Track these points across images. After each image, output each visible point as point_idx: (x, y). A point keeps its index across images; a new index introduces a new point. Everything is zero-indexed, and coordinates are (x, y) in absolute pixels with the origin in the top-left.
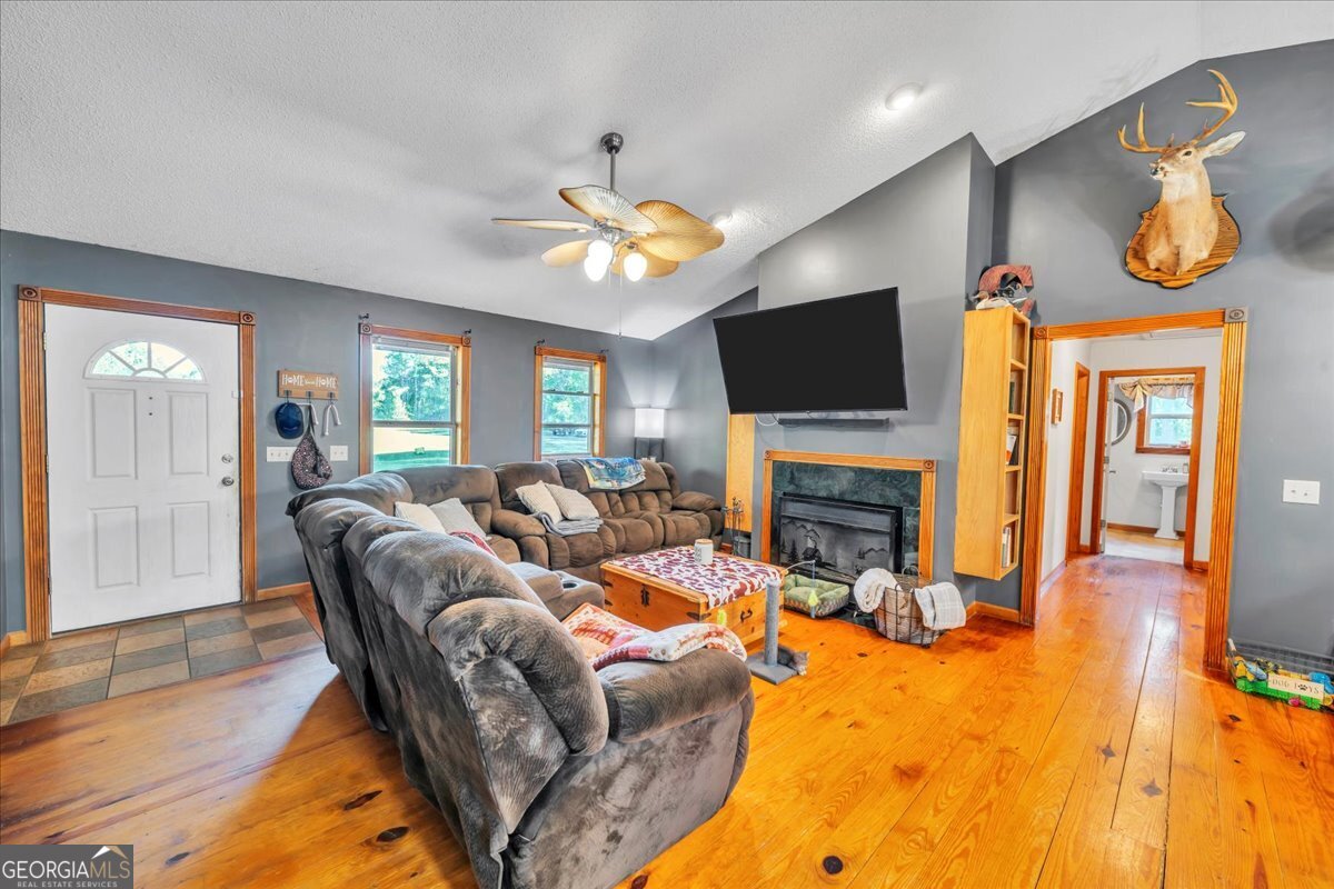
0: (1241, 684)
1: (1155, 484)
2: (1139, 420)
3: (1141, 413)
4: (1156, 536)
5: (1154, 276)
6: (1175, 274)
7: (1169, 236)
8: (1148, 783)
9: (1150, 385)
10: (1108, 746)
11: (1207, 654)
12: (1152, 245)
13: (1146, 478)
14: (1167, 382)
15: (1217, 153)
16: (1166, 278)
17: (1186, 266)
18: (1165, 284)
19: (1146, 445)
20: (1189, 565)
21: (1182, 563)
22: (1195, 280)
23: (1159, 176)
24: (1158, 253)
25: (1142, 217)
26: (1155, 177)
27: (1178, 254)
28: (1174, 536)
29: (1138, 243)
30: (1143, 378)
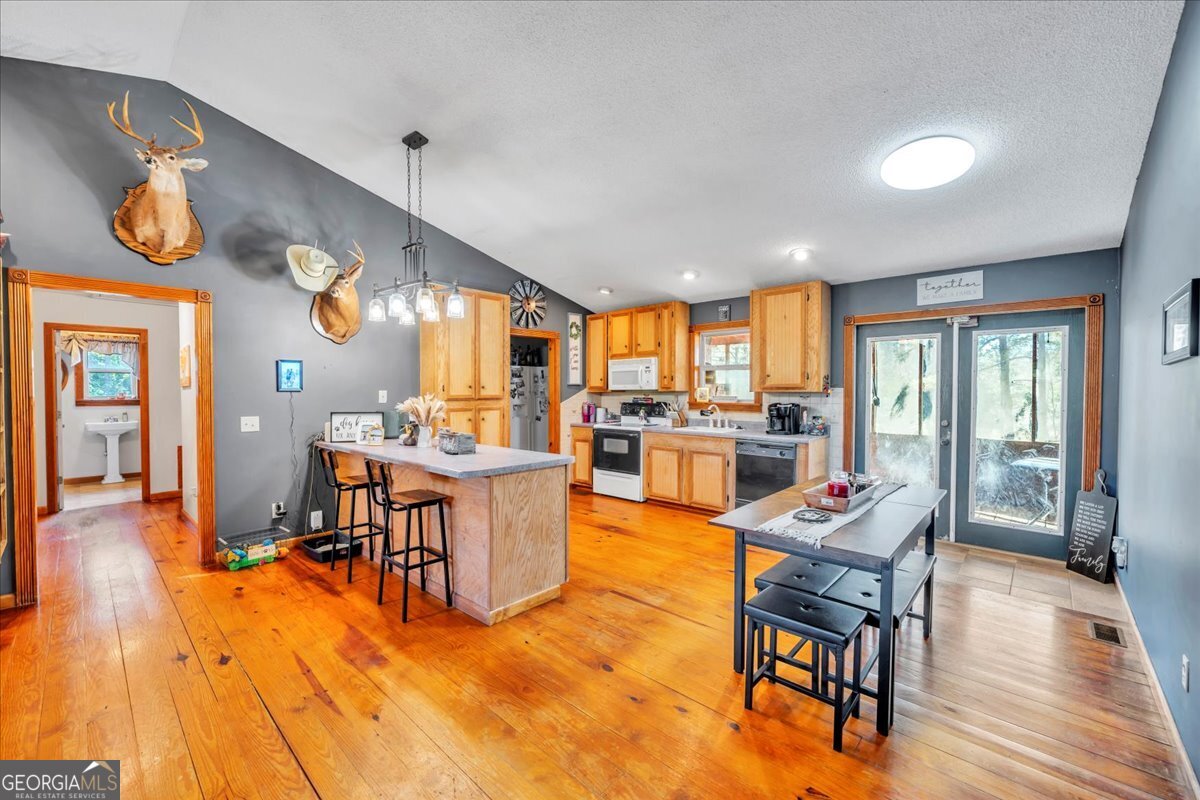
0: (232, 566)
1: (99, 434)
2: (76, 374)
3: (79, 368)
4: (103, 482)
5: (141, 249)
6: (159, 252)
7: (156, 219)
8: (220, 657)
9: (86, 341)
10: (179, 654)
11: (204, 556)
12: (140, 222)
13: (90, 429)
14: (102, 339)
15: (191, 168)
16: (150, 252)
17: (168, 249)
18: (151, 258)
19: (85, 398)
20: (147, 499)
21: (141, 499)
22: (174, 262)
23: (152, 166)
24: (145, 230)
25: (127, 193)
26: (148, 165)
27: (163, 237)
28: (121, 479)
29: (125, 215)
30: (78, 333)
